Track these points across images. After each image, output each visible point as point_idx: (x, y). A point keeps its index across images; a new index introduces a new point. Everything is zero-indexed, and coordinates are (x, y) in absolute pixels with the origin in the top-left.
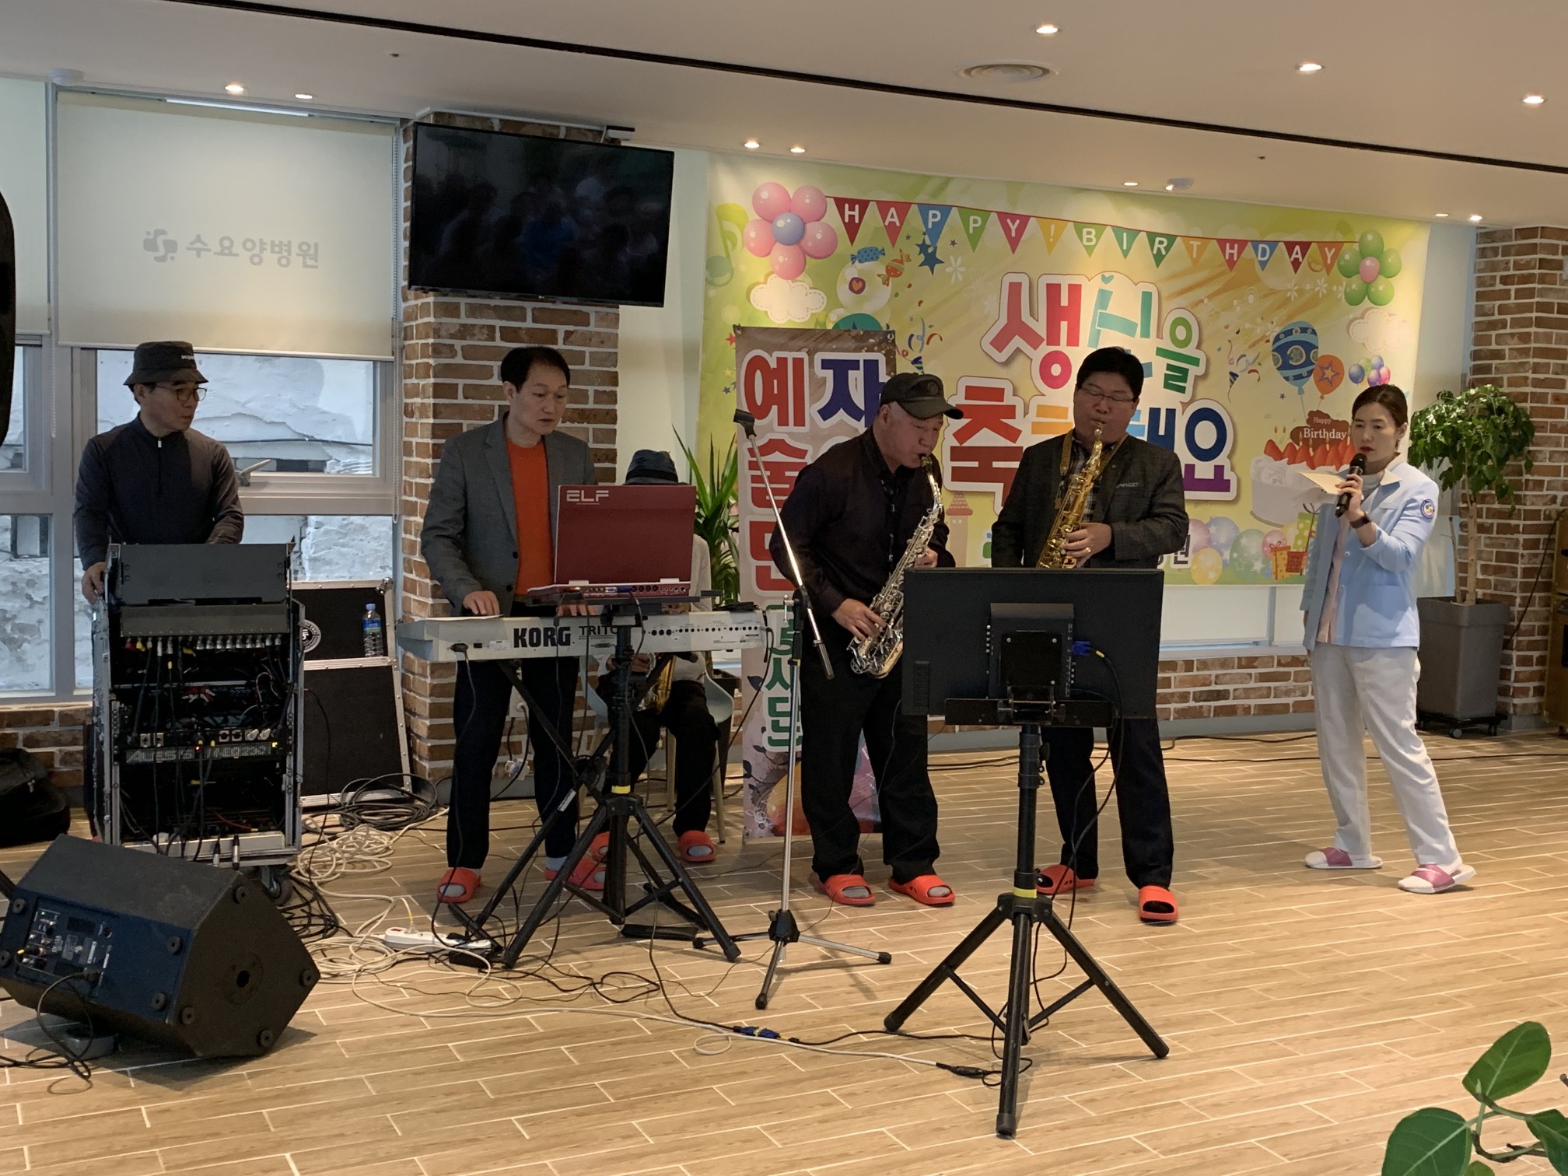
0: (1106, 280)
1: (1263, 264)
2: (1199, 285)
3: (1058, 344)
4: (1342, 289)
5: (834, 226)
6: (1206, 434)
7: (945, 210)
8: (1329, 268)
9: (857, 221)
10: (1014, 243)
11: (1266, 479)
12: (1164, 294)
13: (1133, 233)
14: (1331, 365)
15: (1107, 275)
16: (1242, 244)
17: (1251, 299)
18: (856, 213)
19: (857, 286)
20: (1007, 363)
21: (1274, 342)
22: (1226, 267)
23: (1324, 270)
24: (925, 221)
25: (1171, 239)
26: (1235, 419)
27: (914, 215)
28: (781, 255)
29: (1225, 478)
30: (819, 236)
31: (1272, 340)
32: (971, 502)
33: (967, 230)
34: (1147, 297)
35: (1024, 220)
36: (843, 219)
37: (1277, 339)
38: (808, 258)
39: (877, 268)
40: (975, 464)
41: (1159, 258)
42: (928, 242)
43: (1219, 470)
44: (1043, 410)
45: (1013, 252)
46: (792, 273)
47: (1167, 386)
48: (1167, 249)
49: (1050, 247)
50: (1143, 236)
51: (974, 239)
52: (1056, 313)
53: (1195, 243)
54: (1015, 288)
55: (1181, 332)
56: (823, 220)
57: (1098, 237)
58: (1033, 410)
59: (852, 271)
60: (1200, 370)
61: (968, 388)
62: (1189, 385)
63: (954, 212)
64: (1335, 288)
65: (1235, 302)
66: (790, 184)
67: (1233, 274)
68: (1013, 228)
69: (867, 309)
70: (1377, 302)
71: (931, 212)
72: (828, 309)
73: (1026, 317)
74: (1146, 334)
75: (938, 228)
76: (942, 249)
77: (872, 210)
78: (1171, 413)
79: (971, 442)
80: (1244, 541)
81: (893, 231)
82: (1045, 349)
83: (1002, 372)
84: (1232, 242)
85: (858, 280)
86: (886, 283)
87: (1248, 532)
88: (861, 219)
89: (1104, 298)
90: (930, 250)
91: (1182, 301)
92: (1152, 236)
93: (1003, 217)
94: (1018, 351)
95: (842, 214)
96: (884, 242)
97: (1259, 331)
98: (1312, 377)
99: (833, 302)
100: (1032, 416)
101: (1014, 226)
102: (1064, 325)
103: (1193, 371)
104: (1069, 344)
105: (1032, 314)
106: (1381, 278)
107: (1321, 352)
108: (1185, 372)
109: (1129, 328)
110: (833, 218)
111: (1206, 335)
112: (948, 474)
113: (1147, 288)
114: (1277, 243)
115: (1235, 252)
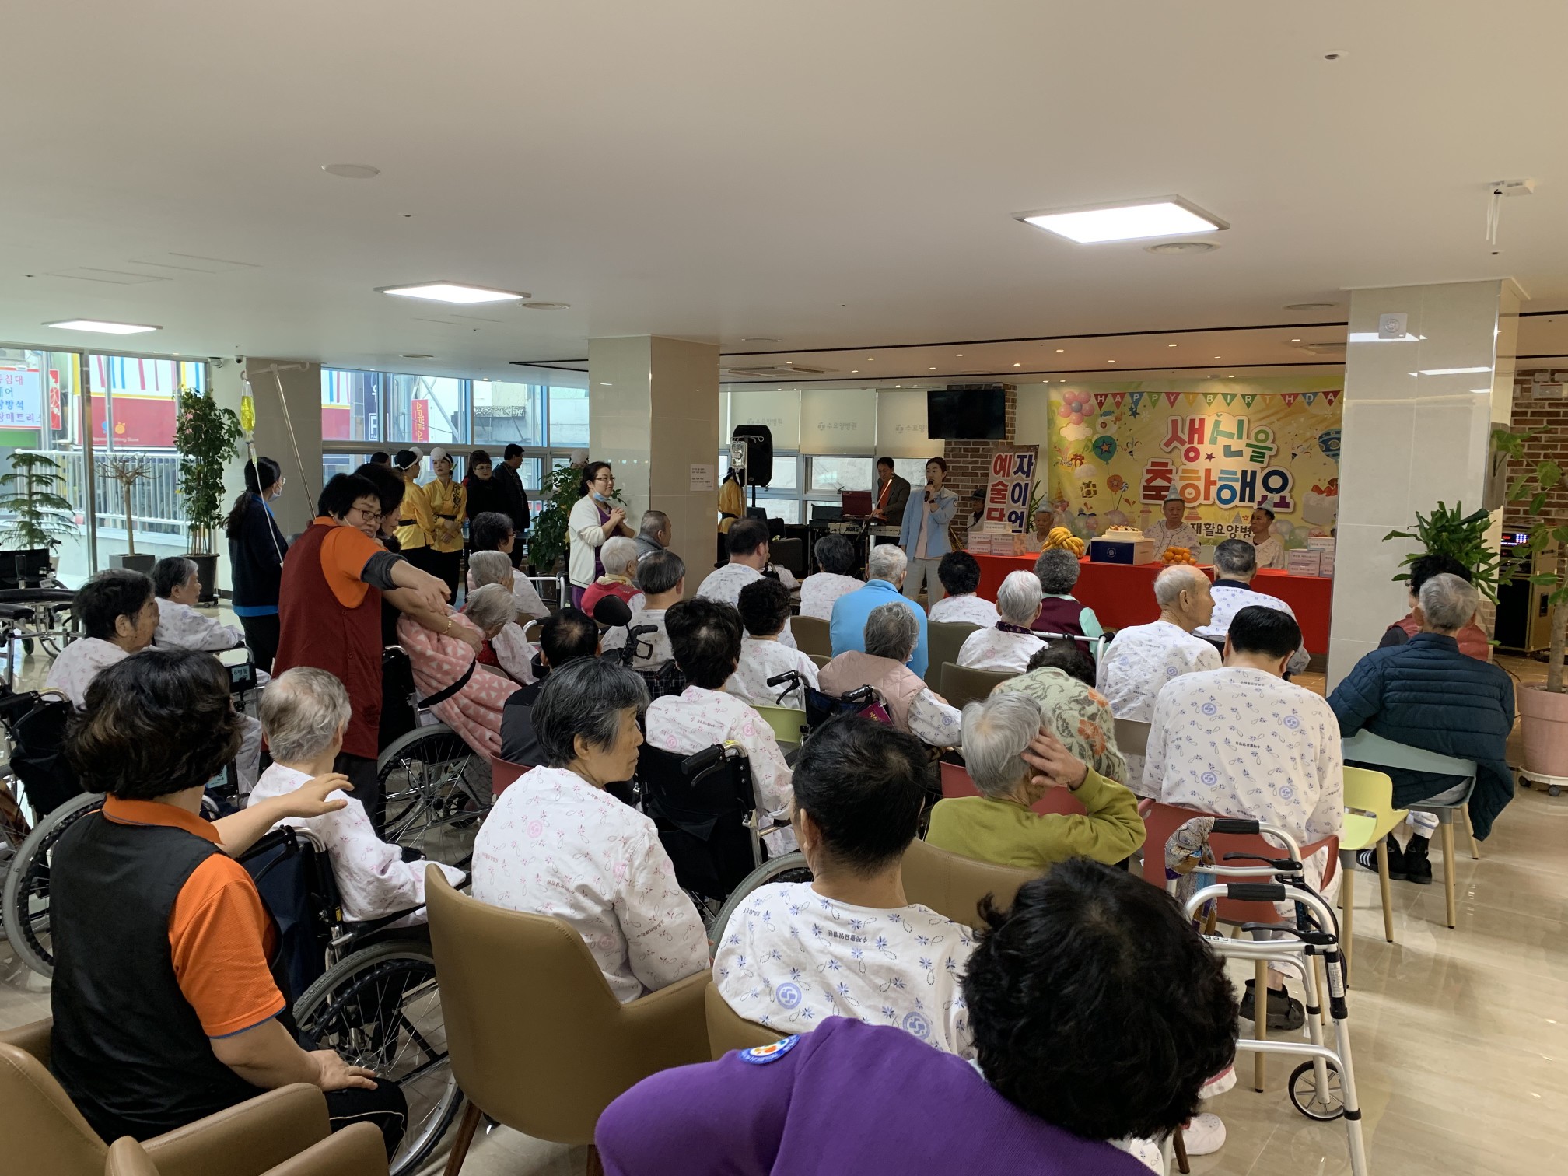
0: (1218, 416)
1: (1309, 404)
2: (1272, 415)
3: (1193, 443)
5: (1093, 404)
6: (1275, 482)
7: (1141, 394)
9: (1103, 402)
10: (1172, 404)
11: (1311, 503)
12: (1252, 420)
13: (1234, 396)
15: (1219, 414)
16: (1296, 395)
17: (1302, 419)
18: (1103, 399)
19: (1104, 425)
20: (1170, 452)
21: (1320, 439)
22: (1286, 406)
24: (1132, 399)
25: (1254, 396)
26: (1295, 475)
27: (1128, 398)
28: (1074, 416)
29: (1287, 501)
30: (1089, 408)
31: (1318, 438)
32: (1151, 508)
33: (1151, 401)
34: (1241, 423)
35: (1178, 394)
36: (1097, 401)
37: (1321, 437)
38: (1084, 417)
39: (1110, 419)
40: (1153, 493)
41: (1248, 405)
42: (1133, 407)
43: (1283, 498)
44: (1184, 471)
45: (1172, 406)
46: (1078, 423)
47: (1251, 460)
48: (1252, 400)
49: (1191, 405)
50: (1239, 396)
51: (1154, 404)
52: (1192, 431)
53: (1268, 397)
54: (1175, 423)
55: (1262, 437)
56: (1089, 402)
57: (1214, 399)
58: (1180, 471)
59: (1101, 420)
60: (1273, 453)
61: (1152, 463)
62: (1266, 460)
63: (1145, 394)
65: (1293, 422)
66: (1075, 392)
67: (1289, 409)
69: (1108, 434)
71: (1135, 395)
72: (1093, 435)
73: (1180, 433)
74: (1240, 437)
75: (1138, 401)
76: (1139, 409)
77: (1110, 396)
78: (1254, 473)
79: (1151, 484)
80: (1297, 531)
81: (1118, 404)
82: (1187, 446)
83: (1168, 456)
84: (1290, 395)
85: (1104, 423)
86: (1115, 423)
87: (1298, 528)
88: (1105, 401)
89: (1217, 424)
90: (1134, 410)
91: (1264, 422)
92: (1243, 396)
93: (1168, 394)
94: (1175, 447)
95: (1097, 399)
96: (1114, 408)
97: (1309, 434)
99: (1095, 432)
100: (1180, 474)
101: (1172, 398)
102: (1196, 436)
103: (1268, 453)
104: (1199, 443)
105: (1182, 432)
108: (1264, 453)
109: (1230, 436)
110: (1093, 402)
111: (1277, 436)
112: (1142, 497)
113: (1241, 418)
114: (1317, 393)
115: (1292, 399)
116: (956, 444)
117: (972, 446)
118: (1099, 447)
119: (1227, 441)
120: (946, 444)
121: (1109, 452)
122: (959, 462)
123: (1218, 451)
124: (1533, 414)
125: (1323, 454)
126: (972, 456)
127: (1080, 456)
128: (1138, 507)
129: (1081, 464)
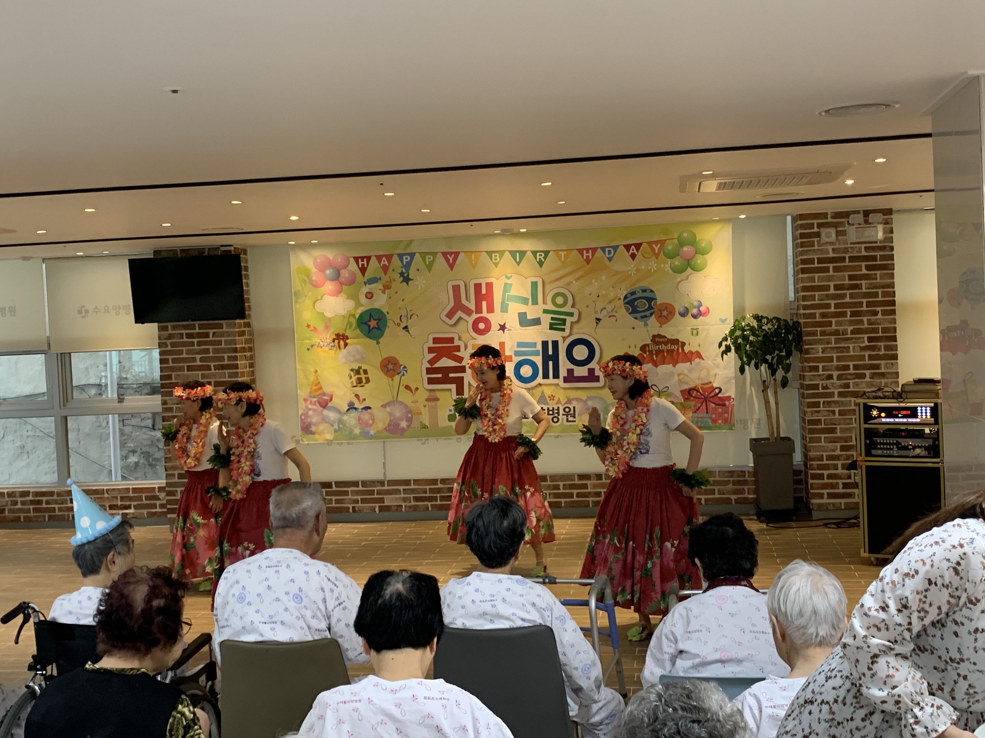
0: (508, 278)
1: (610, 259)
2: (569, 274)
3: (482, 313)
4: (668, 266)
5: (353, 270)
6: (580, 353)
7: (412, 255)
8: (657, 256)
9: (366, 266)
10: (451, 266)
12: (546, 281)
13: (523, 254)
14: (666, 308)
15: (509, 275)
16: (594, 250)
17: (604, 278)
18: (365, 263)
19: (369, 296)
20: (455, 325)
21: (624, 300)
22: (585, 263)
23: (654, 258)
24: (402, 261)
25: (547, 253)
26: (601, 343)
27: (396, 260)
28: (331, 286)
29: (596, 374)
30: (347, 275)
31: (622, 298)
32: (439, 394)
33: (425, 263)
34: (534, 285)
35: (457, 254)
36: (358, 266)
37: (626, 297)
38: (343, 286)
39: (378, 286)
40: (440, 376)
41: (541, 263)
42: (404, 271)
43: (591, 371)
45: (452, 269)
46: (338, 293)
47: (551, 328)
48: (545, 258)
49: (474, 266)
50: (529, 254)
51: (429, 267)
52: (479, 298)
53: (563, 253)
54: (456, 289)
55: (560, 300)
56: (348, 268)
57: (500, 258)
59: (366, 289)
60: (575, 318)
61: (434, 339)
62: (567, 327)
63: (417, 255)
64: (662, 266)
65: (593, 281)
66: (330, 254)
67: (590, 265)
68: (451, 259)
69: (376, 306)
70: (696, 269)
71: (404, 257)
72: (356, 308)
73: (464, 301)
74: (535, 302)
75: (409, 264)
76: (412, 273)
77: (373, 260)
78: (555, 344)
79: (436, 365)
81: (385, 269)
82: (475, 316)
83: (453, 329)
84: (587, 250)
85: (369, 293)
86: (384, 292)
88: (368, 265)
89: (507, 286)
90: (406, 275)
91: (559, 283)
92: (534, 253)
93: (445, 254)
94: (460, 318)
95: (357, 263)
96: (381, 274)
97: (612, 295)
98: (653, 316)
99: (358, 304)
102: (484, 304)
103: (569, 320)
104: (488, 312)
105: (467, 300)
106: (698, 256)
107: (659, 302)
108: (564, 321)
109: (525, 301)
110: (353, 266)
111: (577, 299)
112: (426, 381)
113: (534, 279)
114: (618, 246)
115: (590, 254)
116: (174, 328)
117: (197, 330)
118: (365, 323)
119: (523, 308)
120: (161, 329)
121: (378, 328)
122: (181, 352)
123: (512, 321)
124: (852, 259)
125: (630, 318)
126: (199, 344)
127: (343, 335)
128: (422, 395)
129: (346, 345)
